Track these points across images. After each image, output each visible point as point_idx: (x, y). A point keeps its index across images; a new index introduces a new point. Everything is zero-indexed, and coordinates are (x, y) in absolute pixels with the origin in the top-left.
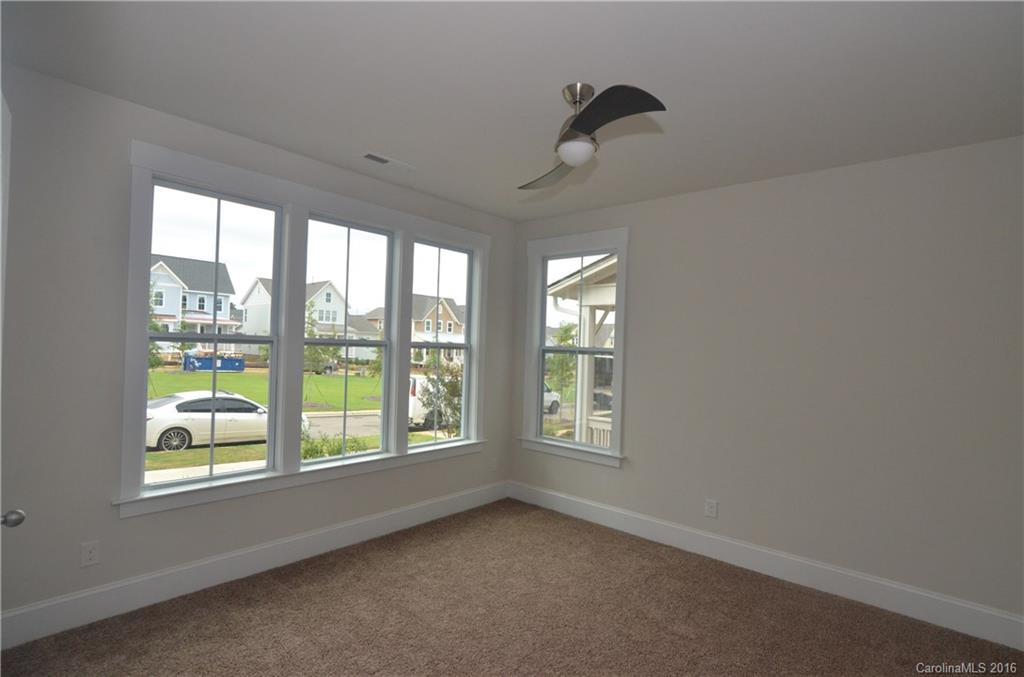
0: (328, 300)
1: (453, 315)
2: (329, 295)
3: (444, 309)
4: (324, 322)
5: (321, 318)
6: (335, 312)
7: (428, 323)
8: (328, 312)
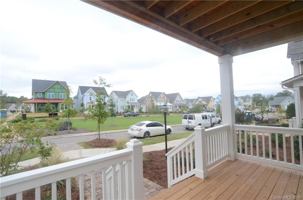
0: (132, 95)
1: (165, 97)
2: (132, 94)
3: (163, 95)
4: (131, 102)
5: (130, 101)
6: (134, 99)
7: (159, 100)
8: (132, 99)
